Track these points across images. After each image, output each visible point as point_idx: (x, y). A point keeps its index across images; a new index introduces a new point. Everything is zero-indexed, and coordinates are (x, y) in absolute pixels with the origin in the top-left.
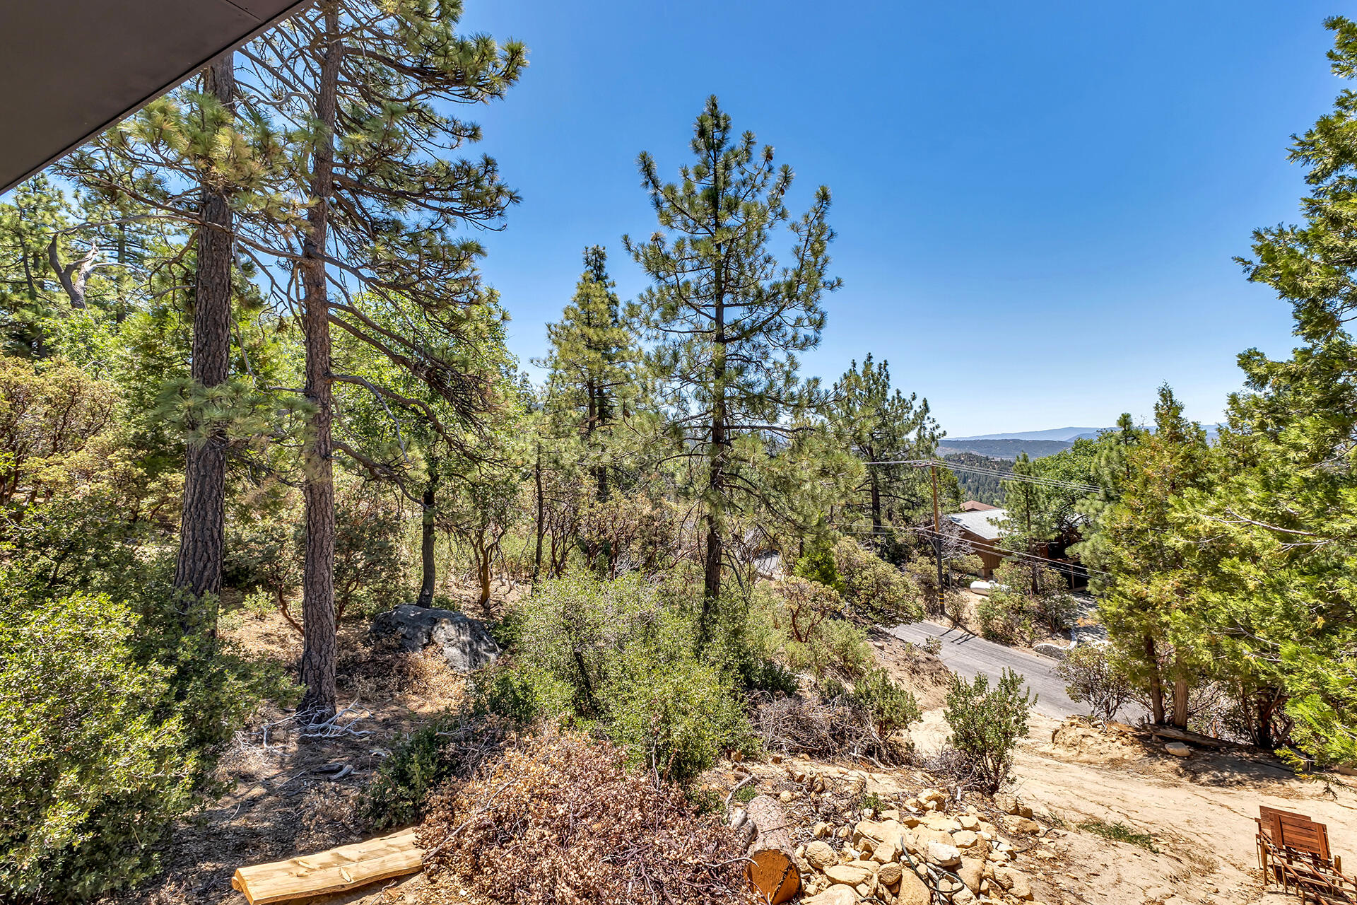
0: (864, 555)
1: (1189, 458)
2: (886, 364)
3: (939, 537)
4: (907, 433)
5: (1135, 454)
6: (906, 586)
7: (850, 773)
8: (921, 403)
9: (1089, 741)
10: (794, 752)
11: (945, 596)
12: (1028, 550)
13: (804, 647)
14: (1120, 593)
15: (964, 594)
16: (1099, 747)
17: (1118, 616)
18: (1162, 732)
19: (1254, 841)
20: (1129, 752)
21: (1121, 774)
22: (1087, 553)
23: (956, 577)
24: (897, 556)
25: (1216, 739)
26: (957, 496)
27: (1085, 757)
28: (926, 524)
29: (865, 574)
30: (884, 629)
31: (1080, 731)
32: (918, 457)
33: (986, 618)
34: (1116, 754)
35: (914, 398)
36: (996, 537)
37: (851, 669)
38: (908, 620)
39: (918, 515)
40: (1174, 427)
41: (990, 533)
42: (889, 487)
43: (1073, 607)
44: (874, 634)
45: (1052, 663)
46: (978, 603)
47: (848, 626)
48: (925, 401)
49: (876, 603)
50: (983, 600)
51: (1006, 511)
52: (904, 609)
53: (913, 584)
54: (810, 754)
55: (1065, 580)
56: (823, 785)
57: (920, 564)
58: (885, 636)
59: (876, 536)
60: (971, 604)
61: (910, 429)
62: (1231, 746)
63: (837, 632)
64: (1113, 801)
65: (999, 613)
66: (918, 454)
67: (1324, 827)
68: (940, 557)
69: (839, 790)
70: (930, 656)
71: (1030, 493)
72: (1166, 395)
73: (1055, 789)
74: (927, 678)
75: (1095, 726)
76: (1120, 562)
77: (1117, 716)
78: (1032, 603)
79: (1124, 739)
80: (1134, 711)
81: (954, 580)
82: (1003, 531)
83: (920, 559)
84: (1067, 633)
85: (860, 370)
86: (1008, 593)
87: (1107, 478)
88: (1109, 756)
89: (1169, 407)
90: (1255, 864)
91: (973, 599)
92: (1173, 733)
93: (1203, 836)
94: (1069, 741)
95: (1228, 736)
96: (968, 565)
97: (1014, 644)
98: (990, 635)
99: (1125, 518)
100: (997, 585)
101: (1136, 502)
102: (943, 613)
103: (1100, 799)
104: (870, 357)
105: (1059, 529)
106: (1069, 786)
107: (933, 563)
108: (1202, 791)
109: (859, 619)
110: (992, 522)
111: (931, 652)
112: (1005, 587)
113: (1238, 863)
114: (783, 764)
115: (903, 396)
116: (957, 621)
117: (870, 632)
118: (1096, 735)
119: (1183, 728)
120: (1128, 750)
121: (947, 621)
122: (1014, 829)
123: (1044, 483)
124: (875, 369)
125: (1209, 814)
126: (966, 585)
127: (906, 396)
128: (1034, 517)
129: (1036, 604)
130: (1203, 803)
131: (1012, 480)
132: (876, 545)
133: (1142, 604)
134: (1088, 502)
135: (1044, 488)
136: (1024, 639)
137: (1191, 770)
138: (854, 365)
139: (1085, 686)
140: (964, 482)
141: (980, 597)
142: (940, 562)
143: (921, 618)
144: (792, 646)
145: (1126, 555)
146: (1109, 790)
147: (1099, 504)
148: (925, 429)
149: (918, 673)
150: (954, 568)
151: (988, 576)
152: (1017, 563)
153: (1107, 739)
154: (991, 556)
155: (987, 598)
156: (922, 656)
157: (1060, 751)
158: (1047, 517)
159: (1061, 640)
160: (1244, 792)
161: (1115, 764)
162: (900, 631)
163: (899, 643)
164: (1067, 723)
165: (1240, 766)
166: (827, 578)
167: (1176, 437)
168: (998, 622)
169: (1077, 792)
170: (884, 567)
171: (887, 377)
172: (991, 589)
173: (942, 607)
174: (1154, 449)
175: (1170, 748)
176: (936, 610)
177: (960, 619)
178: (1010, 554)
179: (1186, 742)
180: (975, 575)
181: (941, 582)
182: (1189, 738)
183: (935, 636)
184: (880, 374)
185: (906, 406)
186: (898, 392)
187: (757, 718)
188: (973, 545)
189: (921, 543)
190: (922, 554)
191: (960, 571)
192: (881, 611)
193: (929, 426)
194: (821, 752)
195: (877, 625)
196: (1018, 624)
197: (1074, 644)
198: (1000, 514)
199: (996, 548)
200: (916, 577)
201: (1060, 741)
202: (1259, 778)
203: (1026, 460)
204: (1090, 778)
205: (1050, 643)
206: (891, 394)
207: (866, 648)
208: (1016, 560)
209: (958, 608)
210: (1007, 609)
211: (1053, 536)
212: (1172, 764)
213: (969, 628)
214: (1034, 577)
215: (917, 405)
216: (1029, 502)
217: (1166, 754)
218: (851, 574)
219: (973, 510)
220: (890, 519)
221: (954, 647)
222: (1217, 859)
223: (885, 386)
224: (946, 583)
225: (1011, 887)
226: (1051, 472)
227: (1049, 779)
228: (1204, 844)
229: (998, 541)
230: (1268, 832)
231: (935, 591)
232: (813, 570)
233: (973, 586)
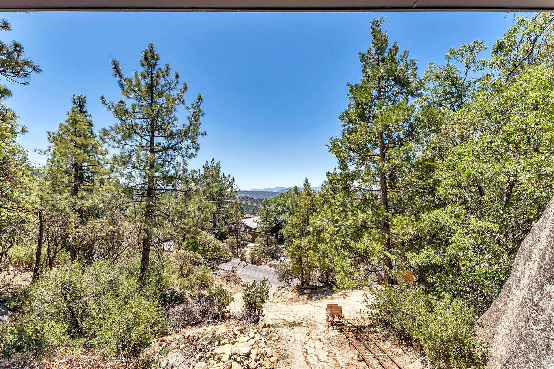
0: (210, 238)
1: (312, 200)
2: (219, 163)
3: (237, 228)
4: (227, 190)
5: (298, 199)
6: (225, 249)
7: (208, 329)
8: (232, 179)
9: (284, 294)
10: (184, 326)
11: (239, 250)
12: (266, 231)
13: (186, 280)
14: (294, 245)
15: (245, 249)
16: (286, 296)
17: (293, 252)
18: (303, 287)
19: (325, 315)
20: (295, 295)
21: (292, 303)
22: (285, 232)
23: (242, 242)
24: (221, 237)
25: (315, 286)
26: (243, 213)
27: (282, 300)
28: (233, 224)
29: (210, 245)
30: (217, 266)
31: (281, 292)
32: (230, 199)
33: (252, 257)
34: (291, 297)
35: (229, 177)
36: (256, 227)
37: (204, 285)
38: (225, 262)
39: (230, 221)
40: (308, 191)
41: (254, 226)
42: (220, 211)
43: (279, 249)
44: (214, 269)
45: (274, 269)
46: (250, 251)
47: (203, 267)
48: (233, 178)
49: (214, 257)
50: (251, 250)
51: (259, 218)
52: (224, 257)
53: (227, 247)
54: (191, 325)
55: (277, 240)
56: (198, 337)
57: (231, 239)
58: (217, 269)
59: (214, 230)
60: (247, 252)
61: (228, 188)
62: (320, 287)
63: (199, 271)
64: (291, 313)
65: (257, 254)
66: (230, 197)
67: (341, 307)
68: (237, 236)
69: (204, 337)
70: (233, 274)
71: (267, 211)
72: (307, 181)
73: (274, 313)
74: (232, 282)
75: (285, 289)
76: (294, 234)
77: (292, 284)
78: (267, 250)
79: (293, 291)
80: (296, 282)
81: (242, 244)
82: (258, 225)
83: (230, 237)
84: (277, 258)
85: (209, 164)
86: (259, 247)
87: (291, 207)
88: (289, 298)
89: (307, 185)
90: (325, 322)
91: (248, 251)
92: (306, 286)
93: (314, 317)
94: (278, 295)
95: (318, 284)
96: (247, 238)
97: (261, 265)
98: (254, 263)
99: (295, 220)
100: (256, 244)
101: (298, 214)
102: (238, 257)
103: (287, 313)
104: (213, 160)
105: (275, 223)
106: (278, 311)
107: (235, 238)
108: (313, 303)
109: (208, 264)
110: (255, 222)
111: (234, 272)
112: (258, 245)
113: (321, 323)
114: (180, 333)
115: (225, 175)
116: (243, 259)
117: (212, 268)
118: (285, 292)
119: (308, 284)
120: (294, 295)
121: (239, 259)
122: (265, 333)
123: (271, 208)
124: (215, 164)
125: (315, 310)
126: (245, 245)
127: (226, 175)
128: (268, 220)
129: (268, 250)
130: (313, 307)
131: (262, 207)
132: (214, 233)
133: (299, 247)
134: (285, 215)
135: (271, 209)
136: (264, 262)
137: (310, 298)
138: (207, 162)
139: (283, 276)
140: (245, 206)
141: (251, 249)
142: (237, 238)
143: (231, 260)
144: (180, 280)
145: (295, 231)
146: (289, 309)
147: (288, 216)
148: (233, 188)
149: (229, 281)
150: (242, 240)
151: (253, 241)
152: (262, 236)
153: (289, 292)
154: (254, 234)
155: (253, 249)
156: (230, 274)
157: (276, 300)
158: (272, 219)
159: (275, 261)
160: (323, 301)
161: (291, 300)
162: (223, 266)
163: (222, 271)
164: (277, 289)
165: (322, 293)
166: (195, 249)
167: (309, 194)
168: (256, 258)
169: (280, 313)
170: (217, 242)
171: (220, 168)
172: (254, 246)
173: (238, 254)
174: (303, 198)
175: (305, 291)
176: (235, 256)
177: (243, 258)
178: (260, 233)
179: (309, 289)
180: (249, 241)
181: (237, 245)
182: (310, 287)
183: (235, 266)
184: (217, 166)
185: (226, 179)
186: (224, 174)
187: (168, 316)
188: (248, 231)
189: (230, 231)
190: (231, 235)
191: (244, 241)
192: (216, 259)
193: (234, 187)
194: (195, 323)
195: (214, 265)
196: (262, 257)
197: (279, 261)
198: (257, 219)
199: (256, 231)
200: (229, 244)
201: (275, 296)
202: (326, 295)
203: (266, 200)
204: (284, 307)
205: (272, 262)
206: (221, 175)
207: (210, 274)
208: (262, 235)
209: (243, 254)
210: (259, 253)
211: (274, 226)
212: (306, 296)
213: (247, 261)
214: (268, 240)
215: (230, 179)
216: (267, 214)
217: (304, 294)
218: (204, 246)
219: (248, 218)
220: (219, 222)
221: (242, 269)
222: (317, 323)
223: (219, 171)
224: (239, 245)
225: (266, 354)
226: (273, 204)
227: (272, 310)
228: (314, 320)
229: (257, 228)
230: (329, 311)
231: (235, 249)
232: (189, 246)
233: (248, 245)
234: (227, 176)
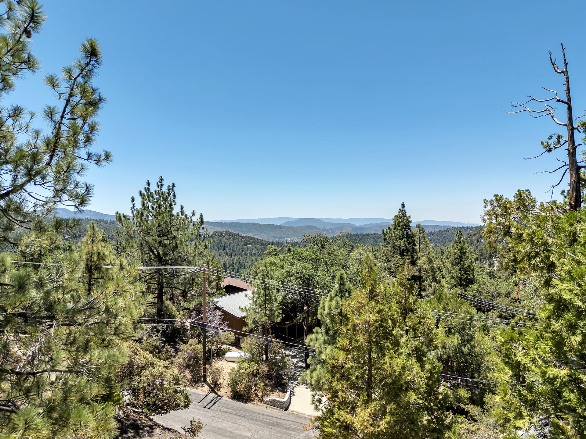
2: (173, 186)
11: (208, 366)
15: (220, 362)
23: (215, 349)
33: (234, 383)
35: (193, 215)
41: (238, 312)
46: (230, 369)
48: (201, 215)
50: (233, 367)
57: (192, 344)
59: (158, 323)
60: (225, 370)
65: (243, 378)
68: (205, 337)
71: (267, 288)
78: (265, 367)
81: (215, 352)
83: (191, 341)
84: (284, 387)
85: (153, 188)
86: (249, 360)
96: (224, 339)
97: (251, 400)
98: (238, 396)
100: (243, 353)
102: (205, 381)
104: (161, 180)
107: (200, 342)
112: (248, 355)
115: (185, 211)
116: (214, 386)
121: (206, 388)
124: (165, 189)
136: (257, 395)
138: (149, 184)
141: (232, 364)
142: (205, 341)
155: (236, 365)
159: (280, 393)
168: (242, 385)
171: (174, 196)
172: (240, 357)
173: (205, 377)
176: (200, 380)
177: (216, 384)
181: (205, 356)
184: (169, 193)
185: (187, 219)
186: (182, 208)
190: (193, 336)
196: (255, 385)
197: (288, 394)
199: (243, 328)
200: (187, 355)
205: (274, 396)
206: (176, 210)
209: (215, 376)
210: (248, 375)
211: (279, 319)
216: (266, 295)
223: (172, 203)
224: (208, 356)
231: (200, 364)
233: (228, 355)
234: (189, 214)
